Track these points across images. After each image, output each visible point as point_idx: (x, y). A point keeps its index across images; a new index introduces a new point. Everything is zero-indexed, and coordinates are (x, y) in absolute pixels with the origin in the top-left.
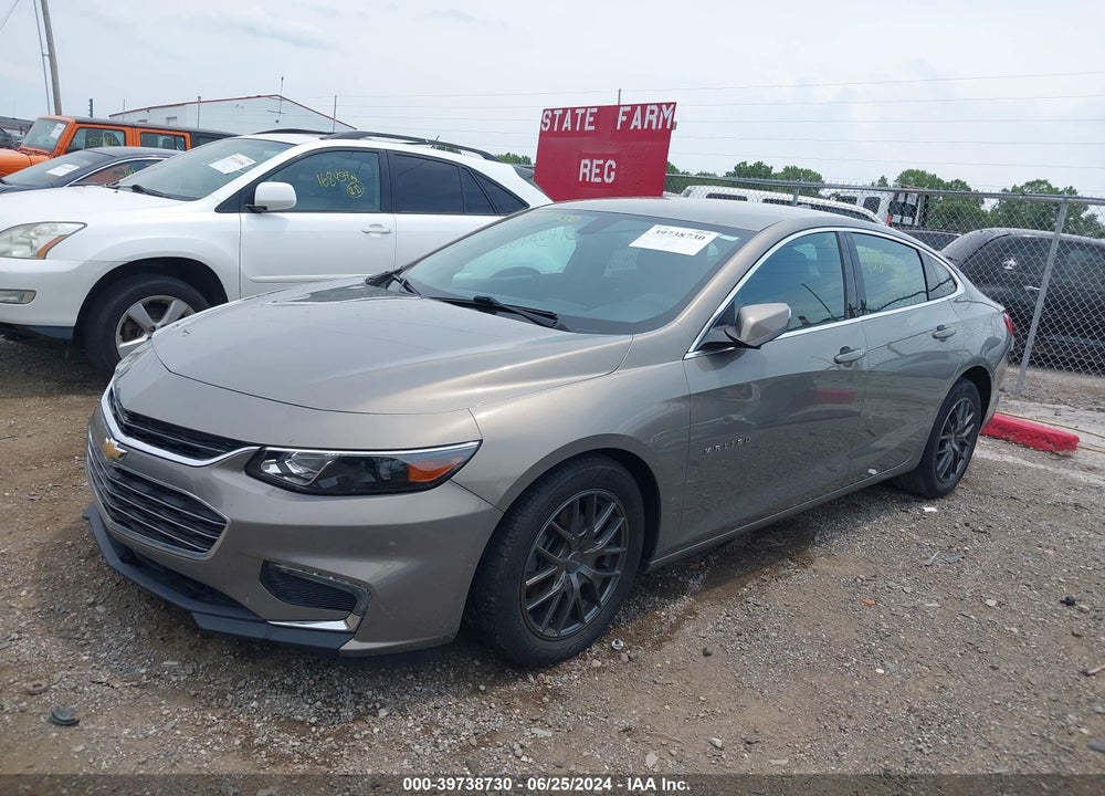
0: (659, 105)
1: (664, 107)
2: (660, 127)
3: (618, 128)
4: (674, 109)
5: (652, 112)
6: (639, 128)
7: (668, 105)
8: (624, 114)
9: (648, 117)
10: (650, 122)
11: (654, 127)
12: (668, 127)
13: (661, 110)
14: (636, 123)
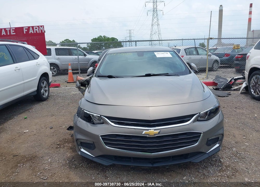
0: (38, 26)
1: (40, 27)
2: (40, 32)
3: (25, 33)
4: (44, 27)
5: (36, 28)
6: (33, 32)
7: (41, 26)
8: (26, 29)
9: (35, 30)
10: (36, 31)
11: (38, 32)
12: (43, 32)
13: (39, 28)
14: (31, 31)
